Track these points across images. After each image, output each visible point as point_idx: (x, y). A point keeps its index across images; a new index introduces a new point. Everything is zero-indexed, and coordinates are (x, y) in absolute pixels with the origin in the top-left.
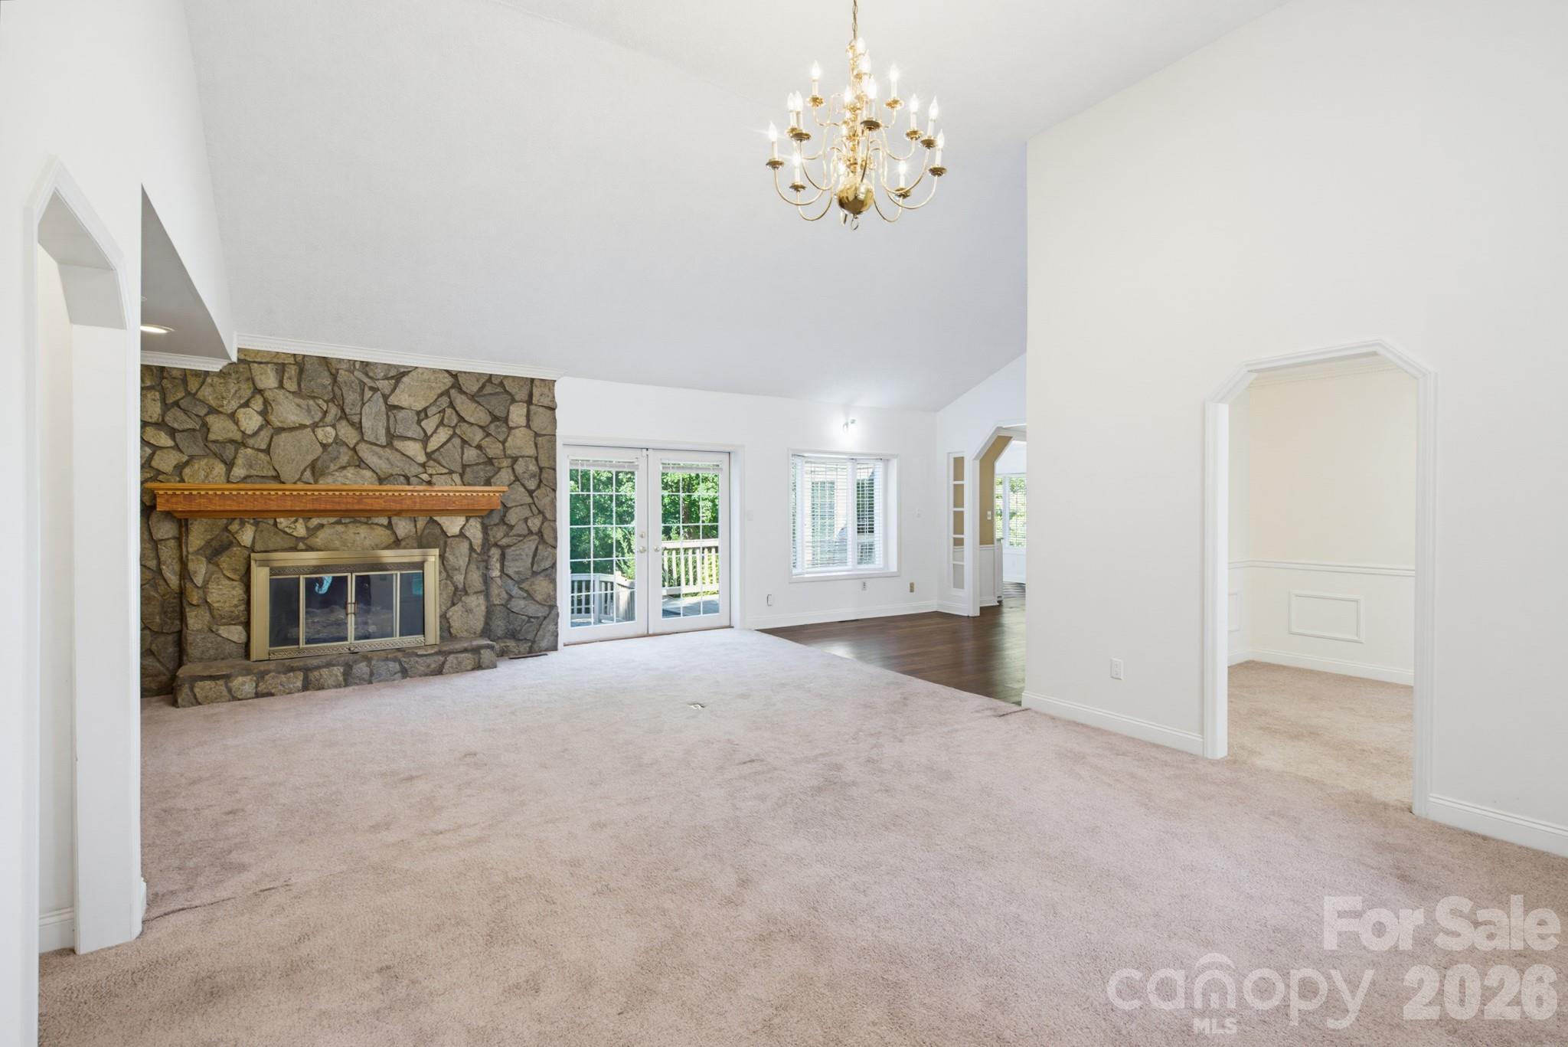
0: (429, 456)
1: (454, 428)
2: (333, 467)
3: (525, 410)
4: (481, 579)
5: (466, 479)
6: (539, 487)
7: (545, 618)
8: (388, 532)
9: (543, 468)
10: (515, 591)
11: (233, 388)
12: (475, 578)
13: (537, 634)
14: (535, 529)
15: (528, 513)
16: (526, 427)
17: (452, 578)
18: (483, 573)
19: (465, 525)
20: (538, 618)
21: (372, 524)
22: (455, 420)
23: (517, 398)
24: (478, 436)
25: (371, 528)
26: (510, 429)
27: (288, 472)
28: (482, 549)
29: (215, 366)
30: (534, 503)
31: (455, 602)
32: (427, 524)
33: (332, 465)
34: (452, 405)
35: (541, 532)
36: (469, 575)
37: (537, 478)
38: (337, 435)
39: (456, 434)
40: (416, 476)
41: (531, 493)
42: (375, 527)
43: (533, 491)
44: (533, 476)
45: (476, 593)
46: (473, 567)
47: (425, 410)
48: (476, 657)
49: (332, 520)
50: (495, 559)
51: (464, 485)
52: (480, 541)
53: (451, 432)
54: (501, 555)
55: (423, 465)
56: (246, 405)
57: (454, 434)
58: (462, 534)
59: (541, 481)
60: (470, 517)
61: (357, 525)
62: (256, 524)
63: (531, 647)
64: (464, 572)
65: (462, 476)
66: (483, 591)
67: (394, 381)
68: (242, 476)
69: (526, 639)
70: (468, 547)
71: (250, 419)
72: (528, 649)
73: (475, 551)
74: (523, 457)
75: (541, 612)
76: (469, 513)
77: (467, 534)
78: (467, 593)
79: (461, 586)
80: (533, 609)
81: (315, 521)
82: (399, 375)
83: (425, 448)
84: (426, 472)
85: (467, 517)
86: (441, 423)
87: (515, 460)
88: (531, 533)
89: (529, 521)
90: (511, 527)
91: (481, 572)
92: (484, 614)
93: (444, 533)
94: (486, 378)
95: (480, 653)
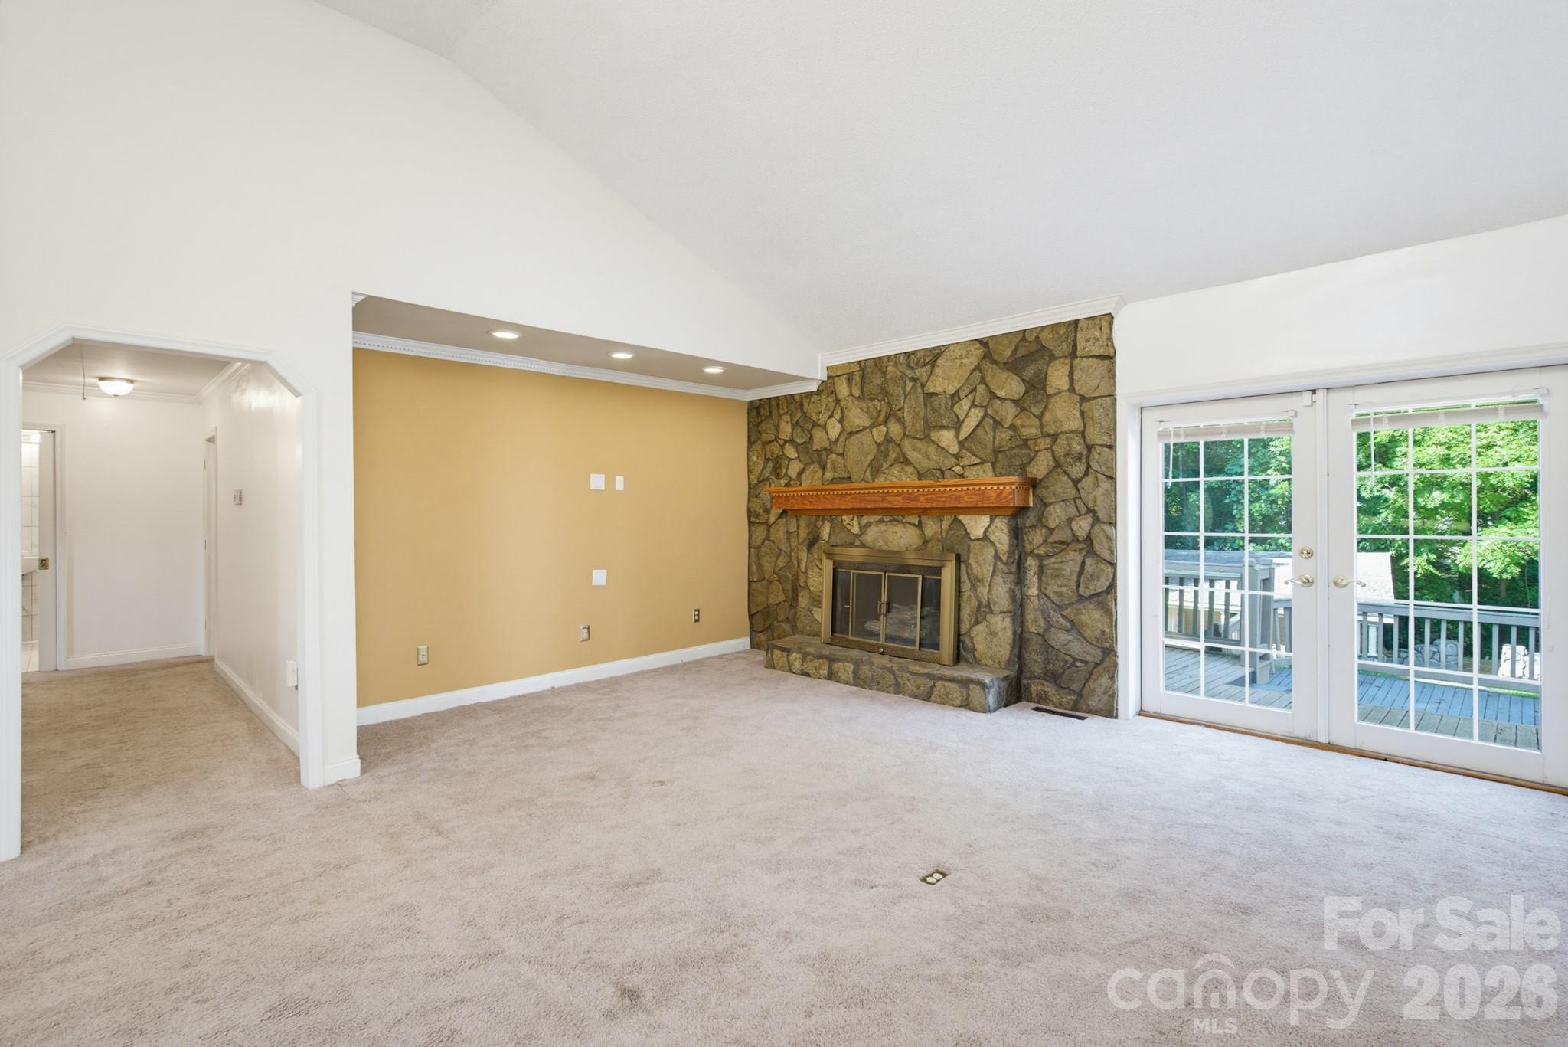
0: (961, 444)
1: (985, 407)
2: (885, 466)
3: (1067, 367)
4: (1007, 596)
5: (998, 470)
6: (1086, 474)
7: (1097, 665)
8: (918, 531)
9: (1093, 446)
10: (1057, 618)
11: (824, 402)
12: (1001, 593)
13: (1084, 684)
14: (1082, 534)
15: (1072, 510)
16: (1069, 390)
17: (976, 590)
18: (1010, 588)
19: (989, 527)
20: (1086, 662)
21: (907, 522)
22: (987, 396)
23: (1058, 353)
24: (1008, 413)
25: (905, 527)
26: (1049, 396)
27: (856, 472)
28: (1009, 557)
29: (813, 388)
30: (1080, 498)
31: (980, 619)
32: (952, 524)
33: (884, 464)
34: (983, 381)
35: (1090, 539)
36: (994, 591)
37: (1084, 461)
38: (887, 431)
39: (988, 414)
40: (950, 469)
41: (1076, 482)
42: (908, 525)
43: (1080, 480)
44: (1079, 458)
45: (1001, 612)
46: (998, 579)
47: (957, 392)
48: (964, 691)
49: (877, 518)
50: (1032, 573)
51: (996, 476)
52: (1006, 548)
53: (981, 414)
54: (1039, 566)
55: (957, 457)
56: (831, 416)
57: (986, 415)
58: (985, 538)
59: (1089, 466)
60: (997, 516)
61: (895, 523)
62: (832, 521)
63: (1076, 702)
64: (987, 584)
65: (994, 465)
66: (1010, 612)
67: (929, 366)
68: (830, 479)
69: (1068, 688)
70: (993, 553)
71: (834, 427)
72: (1072, 703)
73: (1000, 559)
74: (1062, 433)
75: (1093, 655)
76: (994, 512)
77: (992, 538)
78: (991, 612)
79: (984, 601)
80: (1077, 648)
81: (865, 519)
82: (934, 356)
83: (957, 435)
84: (959, 465)
85: (991, 516)
86: (973, 405)
87: (1055, 437)
88: (1075, 539)
89: (1074, 523)
90: (1051, 531)
91: (1008, 586)
92: (1010, 641)
93: (967, 534)
94: (1020, 337)
95: (968, 689)
